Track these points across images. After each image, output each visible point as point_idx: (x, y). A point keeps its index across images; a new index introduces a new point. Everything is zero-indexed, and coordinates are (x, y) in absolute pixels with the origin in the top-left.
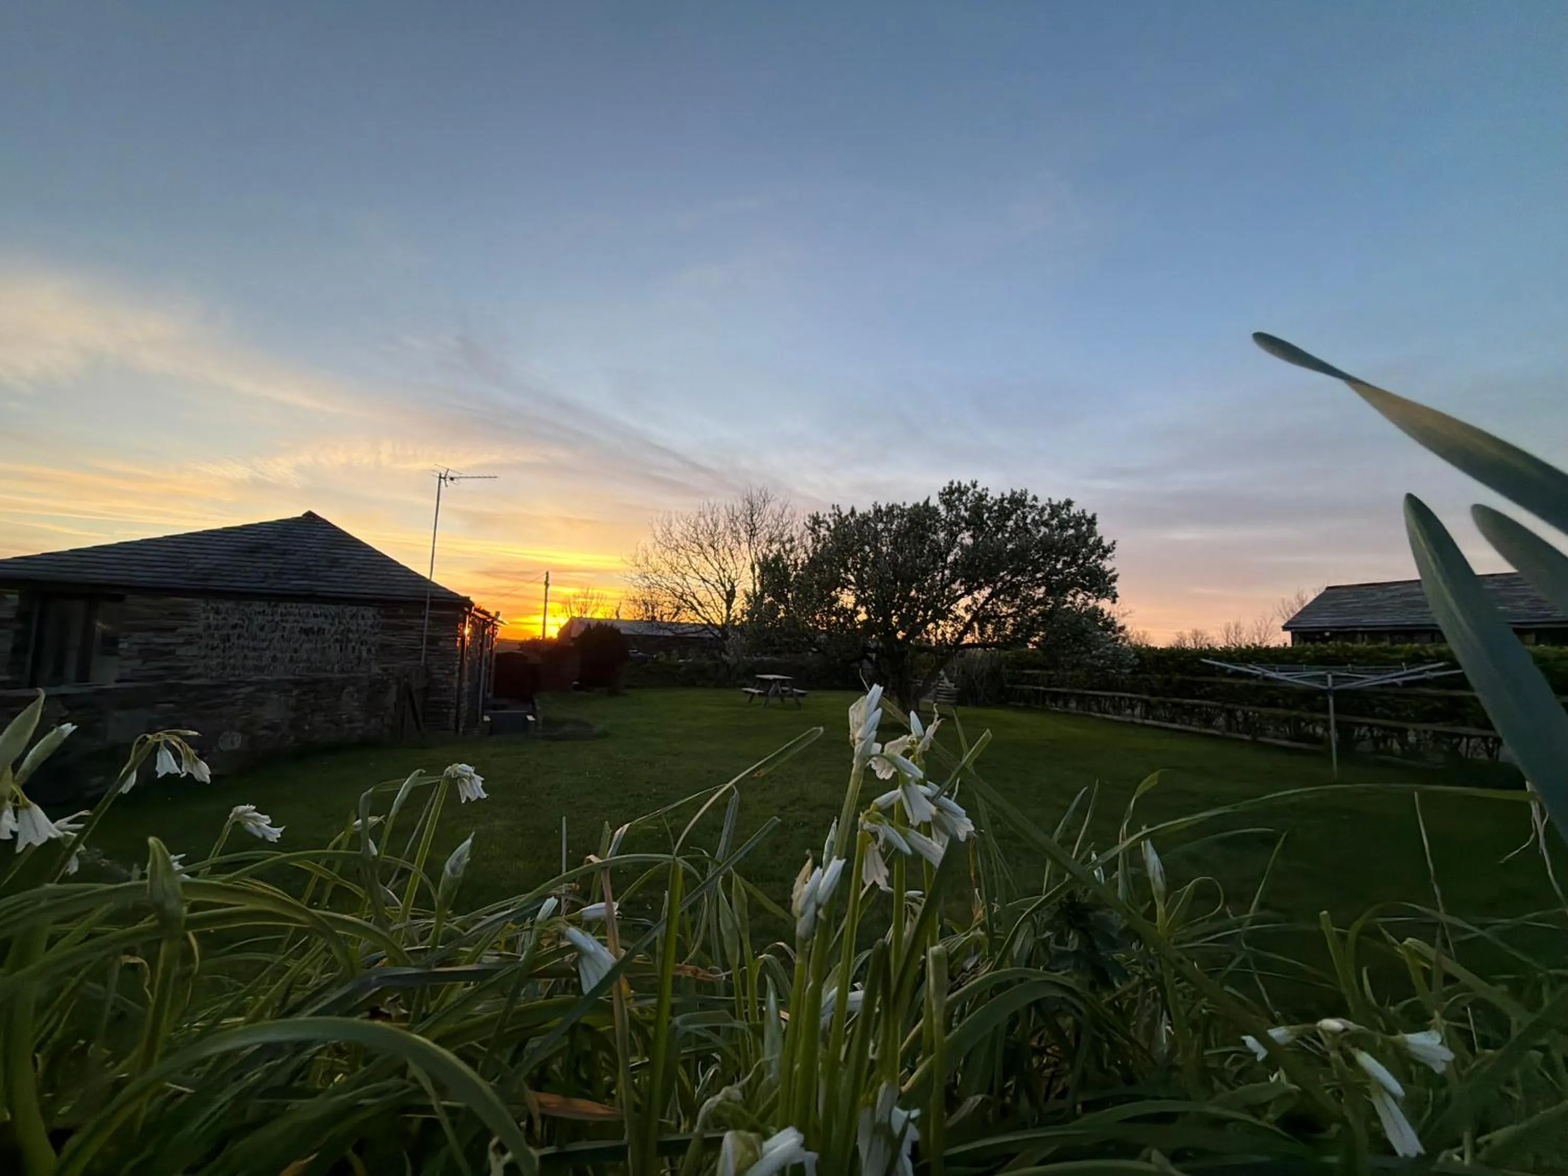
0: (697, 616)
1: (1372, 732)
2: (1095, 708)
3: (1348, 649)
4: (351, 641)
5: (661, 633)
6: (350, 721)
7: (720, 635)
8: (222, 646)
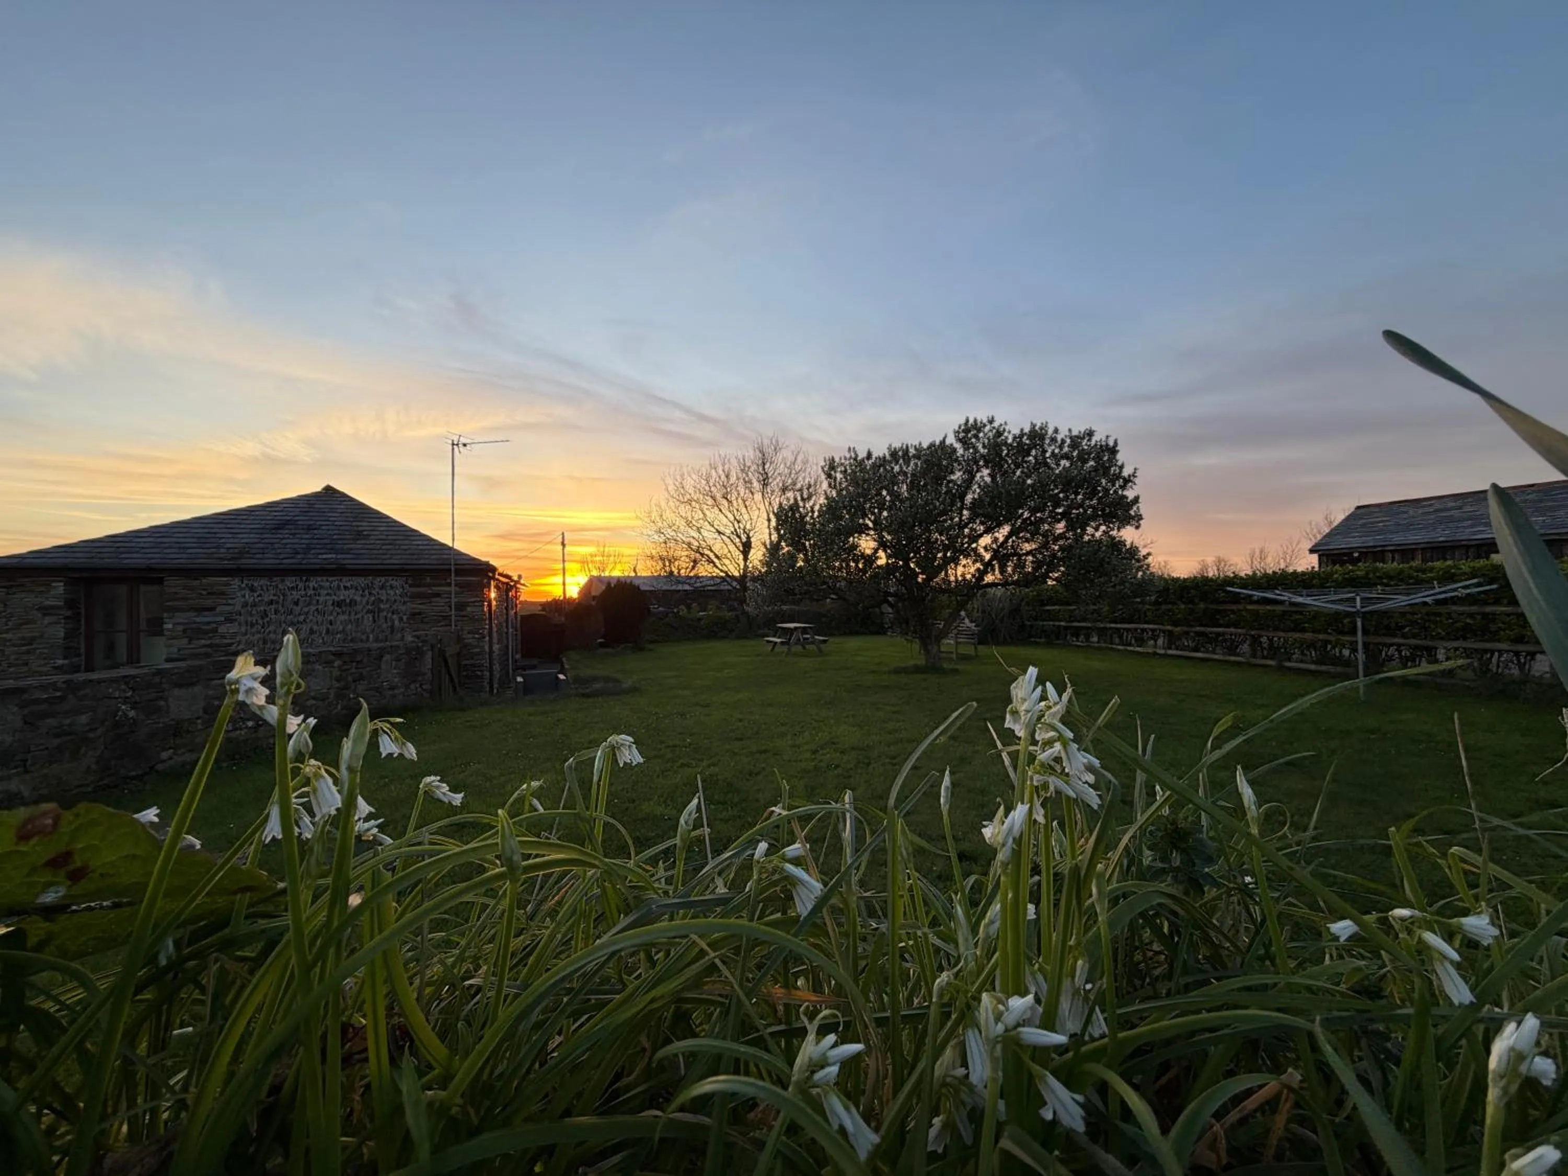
0: (715, 569)
1: (1400, 652)
2: (1117, 640)
3: (1377, 569)
4: (383, 610)
5: (680, 587)
6: (392, 688)
7: (738, 587)
8: (260, 622)
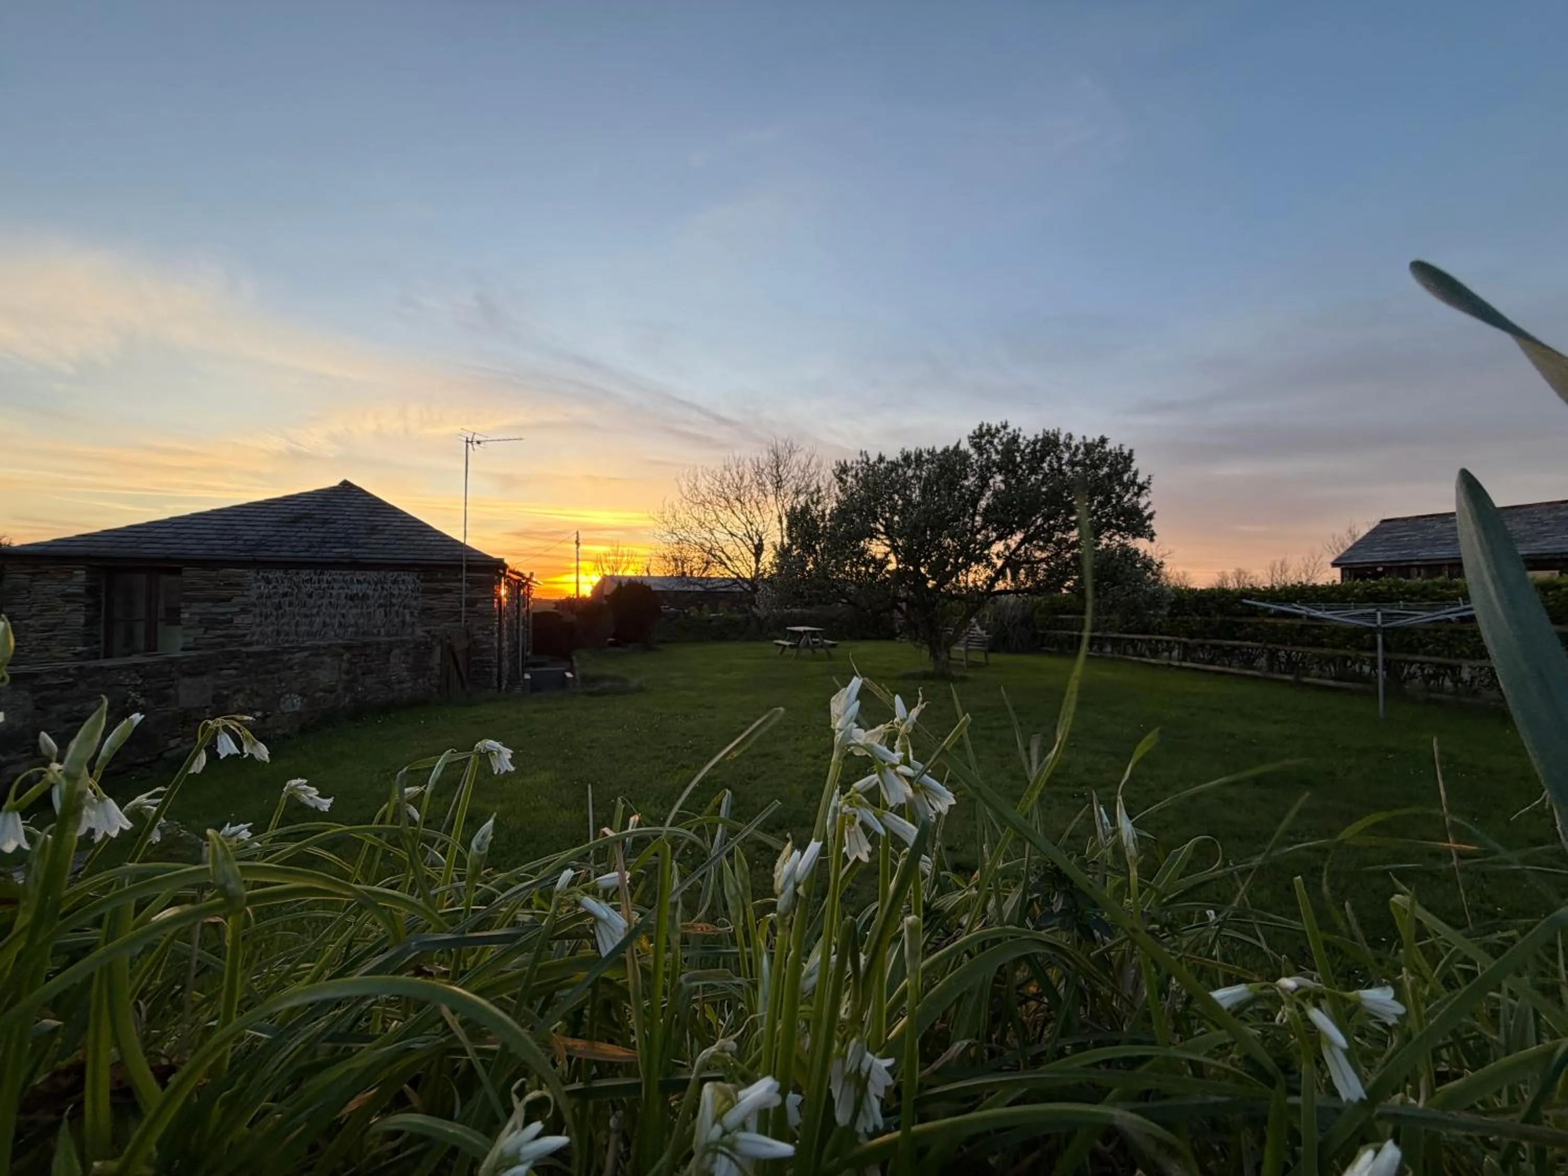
0: (727, 571)
1: (1423, 670)
2: (1131, 651)
3: (1400, 585)
4: (394, 605)
5: (692, 588)
6: (400, 682)
7: (749, 589)
8: (275, 613)
